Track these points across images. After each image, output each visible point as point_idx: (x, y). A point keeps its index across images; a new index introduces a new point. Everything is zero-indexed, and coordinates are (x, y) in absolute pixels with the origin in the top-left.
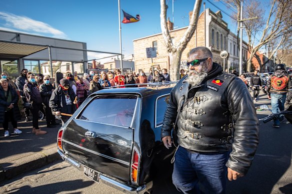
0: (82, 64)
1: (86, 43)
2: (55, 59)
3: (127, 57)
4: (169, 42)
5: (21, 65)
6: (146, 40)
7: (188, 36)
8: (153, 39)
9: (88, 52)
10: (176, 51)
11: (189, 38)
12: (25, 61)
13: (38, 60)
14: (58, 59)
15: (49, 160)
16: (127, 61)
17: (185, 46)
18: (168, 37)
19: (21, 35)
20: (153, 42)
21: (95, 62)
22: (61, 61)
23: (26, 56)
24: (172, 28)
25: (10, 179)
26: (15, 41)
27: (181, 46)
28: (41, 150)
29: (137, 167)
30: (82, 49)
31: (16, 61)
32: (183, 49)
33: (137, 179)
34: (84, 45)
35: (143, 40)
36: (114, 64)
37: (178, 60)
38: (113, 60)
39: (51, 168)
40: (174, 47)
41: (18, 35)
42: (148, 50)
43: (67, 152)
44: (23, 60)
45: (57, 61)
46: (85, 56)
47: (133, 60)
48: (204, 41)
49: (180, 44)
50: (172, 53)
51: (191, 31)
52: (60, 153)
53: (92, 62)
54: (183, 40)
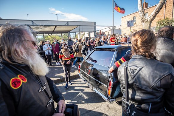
0: (93, 33)
1: (95, 22)
2: (82, 31)
3: (118, 27)
4: (143, 16)
5: (69, 35)
6: (129, 16)
7: (157, 10)
8: (134, 15)
9: (96, 27)
10: (147, 21)
11: (158, 12)
12: (70, 33)
13: (75, 32)
14: (83, 31)
15: (77, 77)
16: (118, 29)
17: (154, 17)
18: (142, 13)
19: (69, 22)
20: (133, 17)
21: (101, 31)
22: (85, 32)
23: (70, 31)
24: (146, 7)
25: (63, 82)
26: (67, 25)
27: (152, 18)
28: (74, 72)
29: (111, 89)
30: (94, 25)
31: (67, 33)
32: (153, 20)
33: (110, 95)
34: (95, 23)
35: (127, 17)
36: (110, 32)
37: (149, 27)
38: (110, 30)
39: (77, 80)
40: (146, 19)
41: (68, 22)
42: (128, 22)
43: (82, 75)
44: (70, 32)
45: (83, 32)
46: (95, 28)
47: (121, 29)
48: (172, 12)
49: (151, 16)
50: (144, 22)
51: (160, 7)
52: (79, 75)
53: (99, 31)
54: (153, 13)
